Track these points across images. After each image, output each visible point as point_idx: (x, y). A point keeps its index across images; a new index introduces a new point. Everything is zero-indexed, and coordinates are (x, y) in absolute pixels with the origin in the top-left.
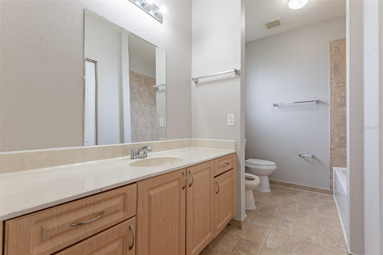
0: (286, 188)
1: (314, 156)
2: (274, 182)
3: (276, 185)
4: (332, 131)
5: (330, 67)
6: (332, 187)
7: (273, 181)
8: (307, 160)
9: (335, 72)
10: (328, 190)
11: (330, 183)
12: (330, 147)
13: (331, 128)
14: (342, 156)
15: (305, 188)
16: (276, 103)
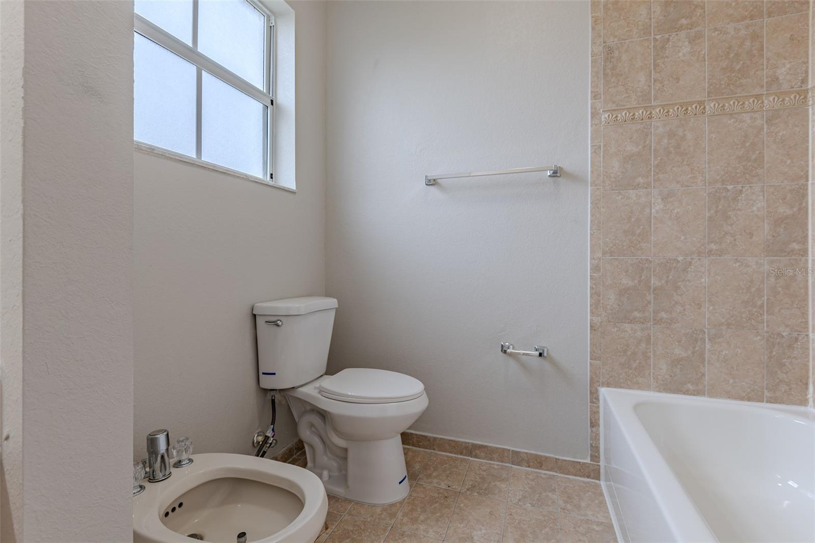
0: (462, 460)
1: (546, 349)
2: (429, 440)
3: (434, 449)
4: (595, 268)
5: (592, 57)
6: (596, 454)
7: (426, 437)
8: (523, 366)
9: (605, 75)
10: (584, 464)
11: (591, 439)
12: (591, 320)
13: (592, 259)
14: (625, 351)
15: (517, 458)
16: (433, 174)
